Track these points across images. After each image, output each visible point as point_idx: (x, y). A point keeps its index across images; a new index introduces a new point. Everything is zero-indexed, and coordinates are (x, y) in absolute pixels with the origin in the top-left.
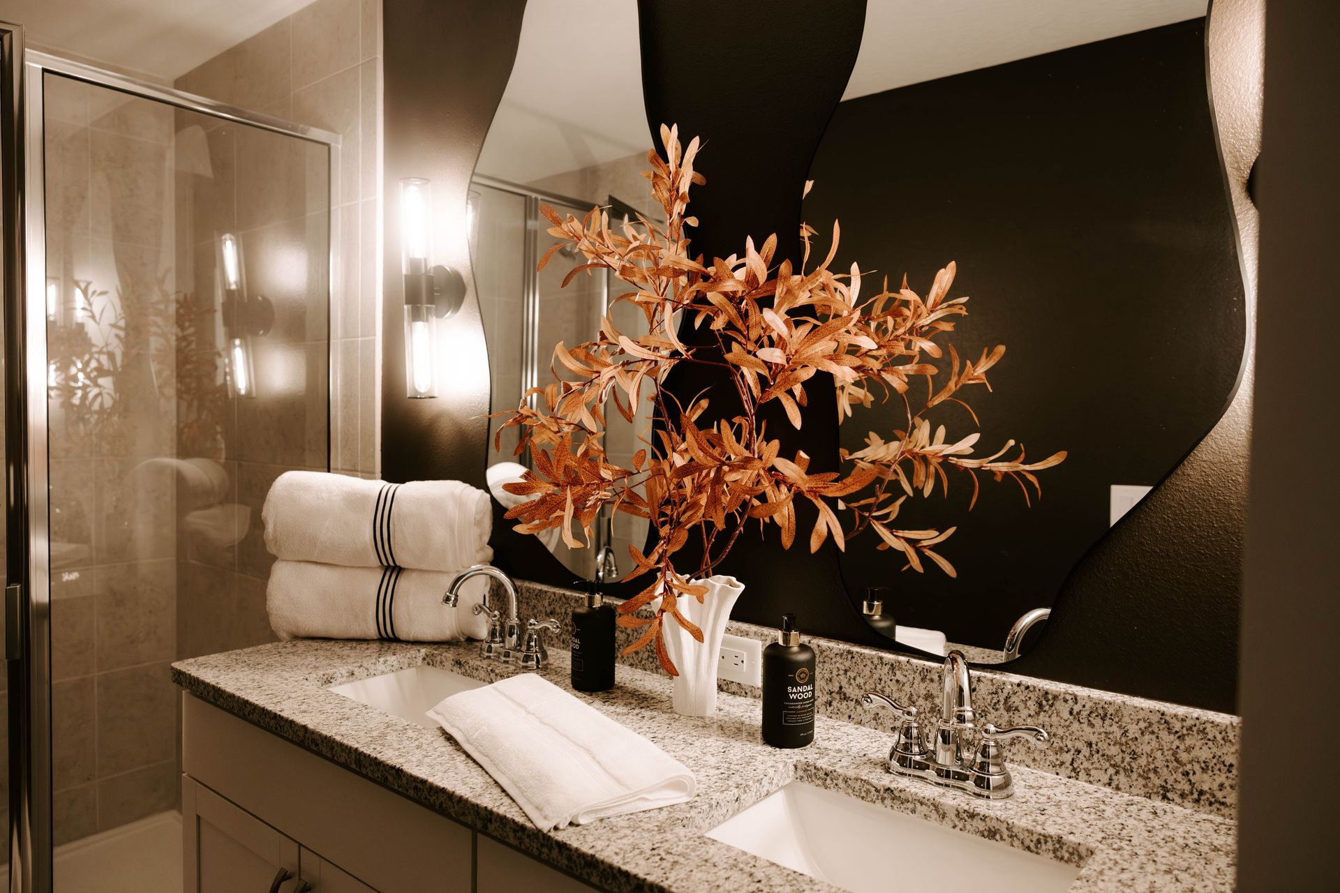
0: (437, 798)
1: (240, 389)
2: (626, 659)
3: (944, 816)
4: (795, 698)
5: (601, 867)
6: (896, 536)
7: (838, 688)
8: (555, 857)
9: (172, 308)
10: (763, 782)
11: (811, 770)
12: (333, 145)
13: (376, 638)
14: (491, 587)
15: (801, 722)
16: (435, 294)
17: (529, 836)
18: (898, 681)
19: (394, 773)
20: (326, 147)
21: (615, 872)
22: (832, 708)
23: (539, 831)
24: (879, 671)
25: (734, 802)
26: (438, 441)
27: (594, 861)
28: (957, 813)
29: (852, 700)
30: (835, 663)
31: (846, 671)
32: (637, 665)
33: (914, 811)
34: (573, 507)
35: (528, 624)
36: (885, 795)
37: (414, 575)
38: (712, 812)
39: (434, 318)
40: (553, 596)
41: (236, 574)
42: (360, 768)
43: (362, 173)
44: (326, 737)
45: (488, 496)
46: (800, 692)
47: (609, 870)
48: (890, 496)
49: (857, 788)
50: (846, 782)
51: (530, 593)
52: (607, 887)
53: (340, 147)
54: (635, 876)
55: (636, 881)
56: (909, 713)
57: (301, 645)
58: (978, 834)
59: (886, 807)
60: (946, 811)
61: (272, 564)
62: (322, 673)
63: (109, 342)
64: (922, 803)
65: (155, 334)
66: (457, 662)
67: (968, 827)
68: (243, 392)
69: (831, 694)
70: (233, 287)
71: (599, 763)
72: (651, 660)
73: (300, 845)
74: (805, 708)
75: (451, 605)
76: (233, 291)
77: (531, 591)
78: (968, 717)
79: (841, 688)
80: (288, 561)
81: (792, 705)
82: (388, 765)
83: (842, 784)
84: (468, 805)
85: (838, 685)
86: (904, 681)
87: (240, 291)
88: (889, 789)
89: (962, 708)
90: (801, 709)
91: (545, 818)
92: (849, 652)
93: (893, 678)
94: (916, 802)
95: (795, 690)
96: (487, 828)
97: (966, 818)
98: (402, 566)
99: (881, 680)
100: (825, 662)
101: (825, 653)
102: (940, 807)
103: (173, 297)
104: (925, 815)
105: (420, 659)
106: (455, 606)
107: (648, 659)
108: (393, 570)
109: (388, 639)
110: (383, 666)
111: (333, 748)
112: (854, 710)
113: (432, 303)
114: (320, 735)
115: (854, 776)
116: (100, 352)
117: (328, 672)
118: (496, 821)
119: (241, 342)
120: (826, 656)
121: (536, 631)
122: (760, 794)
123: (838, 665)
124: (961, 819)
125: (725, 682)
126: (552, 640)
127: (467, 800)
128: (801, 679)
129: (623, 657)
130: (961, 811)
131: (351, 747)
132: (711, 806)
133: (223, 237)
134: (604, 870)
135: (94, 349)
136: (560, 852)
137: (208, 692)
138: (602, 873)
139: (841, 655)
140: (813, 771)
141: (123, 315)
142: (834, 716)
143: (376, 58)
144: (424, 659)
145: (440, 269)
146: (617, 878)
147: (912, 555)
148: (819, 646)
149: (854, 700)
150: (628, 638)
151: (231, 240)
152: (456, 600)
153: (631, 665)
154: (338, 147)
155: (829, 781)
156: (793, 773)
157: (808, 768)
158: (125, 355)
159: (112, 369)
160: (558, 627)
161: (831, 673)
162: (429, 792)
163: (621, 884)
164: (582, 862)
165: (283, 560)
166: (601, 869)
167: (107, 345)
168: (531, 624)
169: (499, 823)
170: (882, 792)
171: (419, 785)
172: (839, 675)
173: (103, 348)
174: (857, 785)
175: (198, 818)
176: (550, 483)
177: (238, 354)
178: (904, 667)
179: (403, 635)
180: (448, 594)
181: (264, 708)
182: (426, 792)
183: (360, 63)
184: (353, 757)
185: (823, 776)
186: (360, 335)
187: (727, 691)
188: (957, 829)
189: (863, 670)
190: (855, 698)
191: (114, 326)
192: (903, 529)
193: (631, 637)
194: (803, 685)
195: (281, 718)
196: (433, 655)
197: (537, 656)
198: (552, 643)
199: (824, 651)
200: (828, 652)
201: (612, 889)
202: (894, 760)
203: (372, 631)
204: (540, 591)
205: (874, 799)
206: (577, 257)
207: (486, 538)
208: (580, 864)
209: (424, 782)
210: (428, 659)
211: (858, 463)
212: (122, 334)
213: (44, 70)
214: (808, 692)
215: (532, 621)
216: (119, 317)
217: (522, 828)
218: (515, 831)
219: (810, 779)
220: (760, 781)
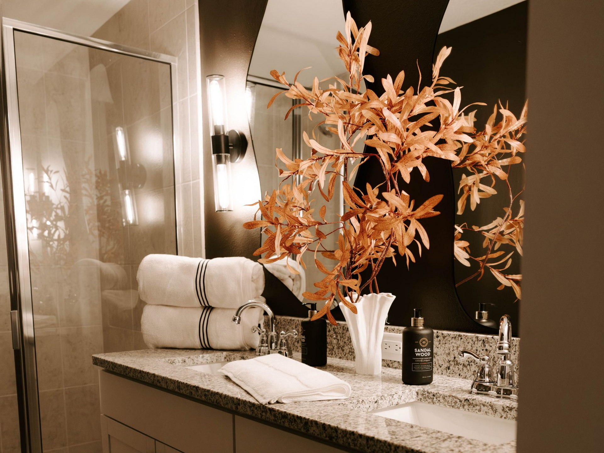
0: (215, 398)
1: (129, 221)
2: (337, 355)
3: (496, 411)
4: (419, 355)
5: (289, 417)
6: (507, 279)
7: (453, 358)
8: (268, 416)
9: (94, 179)
10: (394, 396)
11: (425, 394)
12: (172, 63)
13: (200, 348)
14: (264, 321)
15: (423, 370)
16: (230, 148)
17: (256, 408)
18: (486, 350)
19: (195, 389)
20: (169, 66)
21: (295, 418)
22: (450, 370)
23: (261, 404)
24: (476, 345)
25: (374, 403)
26: (235, 239)
27: (286, 414)
28: (503, 408)
29: (461, 365)
30: (452, 343)
31: (458, 347)
32: (343, 357)
33: (480, 411)
34: (281, 236)
35: (280, 334)
36: (465, 403)
37: (219, 311)
38: (359, 405)
39: (230, 162)
40: (297, 322)
41: (133, 331)
42: (180, 391)
43: (189, 79)
44: (164, 377)
45: (262, 266)
46: (422, 352)
47: (293, 417)
48: (504, 253)
49: (450, 401)
50: (444, 398)
51: (285, 322)
52: (292, 427)
53: (177, 65)
54: (304, 418)
55: (305, 420)
56: (483, 360)
57: (159, 350)
58: (514, 419)
59: (465, 410)
60: (497, 408)
61: (143, 307)
62: (168, 359)
63: (61, 201)
64: (484, 405)
65: (86, 195)
66: (242, 358)
67: (509, 416)
68: (131, 222)
69: (449, 362)
70: (123, 159)
71: (299, 381)
72: (351, 353)
73: (156, 440)
74: (426, 362)
75: (237, 322)
76: (123, 162)
77: (286, 320)
78: (505, 347)
79: (455, 358)
80: (152, 305)
81: (417, 360)
82: (192, 386)
83: (442, 400)
84: (229, 398)
85: (453, 356)
86: (490, 350)
87: (127, 161)
88: (467, 399)
89: (502, 342)
90: (422, 362)
91: (265, 398)
92: (459, 336)
93: (484, 348)
94: (481, 405)
95: (419, 351)
96: (238, 408)
97: (508, 411)
98: (213, 306)
99: (477, 350)
100: (446, 343)
101: (446, 338)
102: (494, 406)
103: (94, 173)
104: (486, 412)
105: (223, 358)
106: (239, 323)
107: (349, 353)
108: (209, 308)
109: (207, 348)
110: (202, 359)
111: (167, 382)
112: (462, 370)
113: (228, 153)
114: (161, 377)
115: (448, 394)
116: (57, 208)
117: (171, 359)
118: (241, 404)
119: (129, 192)
120: (447, 340)
121: (285, 338)
122: (392, 403)
123: (453, 344)
124: (505, 412)
125: (391, 362)
126: (298, 348)
127: (228, 396)
128: (423, 344)
129: (335, 354)
130: (505, 407)
131: (175, 380)
132: (358, 401)
133: (117, 129)
134: (290, 418)
135: (54, 206)
136: (271, 413)
137: (109, 366)
138: (289, 420)
139: (455, 338)
140: (427, 394)
141: (68, 185)
142: (451, 375)
143: (194, 5)
144: (225, 358)
145: (233, 132)
146: (296, 421)
147: (517, 290)
148: (442, 334)
149: (462, 365)
150: (338, 342)
151: (121, 130)
152: (240, 319)
153: (340, 358)
154: (175, 65)
155: (435, 399)
156: (416, 396)
157: (424, 393)
158: (70, 207)
159: (63, 215)
160: (296, 334)
161: (449, 349)
162: (211, 396)
163: (298, 423)
164: (281, 416)
165: (150, 305)
166: (289, 418)
167: (60, 203)
168: (282, 334)
169: (243, 405)
170: (463, 402)
171: (207, 393)
172: (454, 350)
173: (58, 205)
174: (450, 399)
175: (109, 436)
176: (268, 222)
177: (128, 200)
178: (490, 341)
179: (214, 345)
180: (235, 316)
181: (135, 369)
182: (210, 396)
183: (186, 9)
184: (176, 385)
185: (432, 397)
186: (191, 180)
187: (392, 367)
188: (503, 418)
189: (467, 346)
190: (463, 363)
191: (63, 190)
192: (512, 274)
193: (339, 341)
194: (425, 348)
195: (143, 372)
196: (230, 355)
197: (285, 352)
198: (297, 350)
199: (446, 337)
200: (448, 337)
201: (294, 427)
202: (474, 388)
203: (197, 344)
204: (291, 320)
205: (459, 407)
206: (333, 135)
207: (261, 291)
208: (280, 417)
209: (208, 391)
210: (227, 358)
211: (484, 233)
212: (68, 195)
213: (14, 29)
214: (427, 352)
215: (283, 332)
216: (66, 186)
217: (254, 405)
218: (250, 407)
219: (425, 400)
220: (392, 396)
